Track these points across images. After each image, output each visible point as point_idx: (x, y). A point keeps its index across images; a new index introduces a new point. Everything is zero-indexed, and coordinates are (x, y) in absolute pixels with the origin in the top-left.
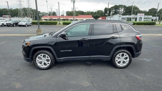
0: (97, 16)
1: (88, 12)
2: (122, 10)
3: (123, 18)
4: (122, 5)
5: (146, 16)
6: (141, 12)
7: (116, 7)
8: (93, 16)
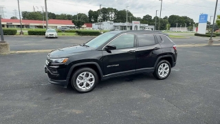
0: (79, 22)
1: (62, 15)
2: (112, 15)
3: (115, 26)
4: (112, 9)
5: (142, 25)
6: (135, 19)
7: (105, 11)
8: (73, 22)
